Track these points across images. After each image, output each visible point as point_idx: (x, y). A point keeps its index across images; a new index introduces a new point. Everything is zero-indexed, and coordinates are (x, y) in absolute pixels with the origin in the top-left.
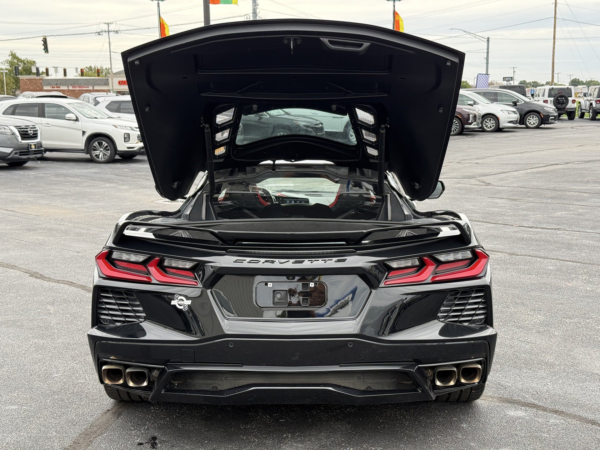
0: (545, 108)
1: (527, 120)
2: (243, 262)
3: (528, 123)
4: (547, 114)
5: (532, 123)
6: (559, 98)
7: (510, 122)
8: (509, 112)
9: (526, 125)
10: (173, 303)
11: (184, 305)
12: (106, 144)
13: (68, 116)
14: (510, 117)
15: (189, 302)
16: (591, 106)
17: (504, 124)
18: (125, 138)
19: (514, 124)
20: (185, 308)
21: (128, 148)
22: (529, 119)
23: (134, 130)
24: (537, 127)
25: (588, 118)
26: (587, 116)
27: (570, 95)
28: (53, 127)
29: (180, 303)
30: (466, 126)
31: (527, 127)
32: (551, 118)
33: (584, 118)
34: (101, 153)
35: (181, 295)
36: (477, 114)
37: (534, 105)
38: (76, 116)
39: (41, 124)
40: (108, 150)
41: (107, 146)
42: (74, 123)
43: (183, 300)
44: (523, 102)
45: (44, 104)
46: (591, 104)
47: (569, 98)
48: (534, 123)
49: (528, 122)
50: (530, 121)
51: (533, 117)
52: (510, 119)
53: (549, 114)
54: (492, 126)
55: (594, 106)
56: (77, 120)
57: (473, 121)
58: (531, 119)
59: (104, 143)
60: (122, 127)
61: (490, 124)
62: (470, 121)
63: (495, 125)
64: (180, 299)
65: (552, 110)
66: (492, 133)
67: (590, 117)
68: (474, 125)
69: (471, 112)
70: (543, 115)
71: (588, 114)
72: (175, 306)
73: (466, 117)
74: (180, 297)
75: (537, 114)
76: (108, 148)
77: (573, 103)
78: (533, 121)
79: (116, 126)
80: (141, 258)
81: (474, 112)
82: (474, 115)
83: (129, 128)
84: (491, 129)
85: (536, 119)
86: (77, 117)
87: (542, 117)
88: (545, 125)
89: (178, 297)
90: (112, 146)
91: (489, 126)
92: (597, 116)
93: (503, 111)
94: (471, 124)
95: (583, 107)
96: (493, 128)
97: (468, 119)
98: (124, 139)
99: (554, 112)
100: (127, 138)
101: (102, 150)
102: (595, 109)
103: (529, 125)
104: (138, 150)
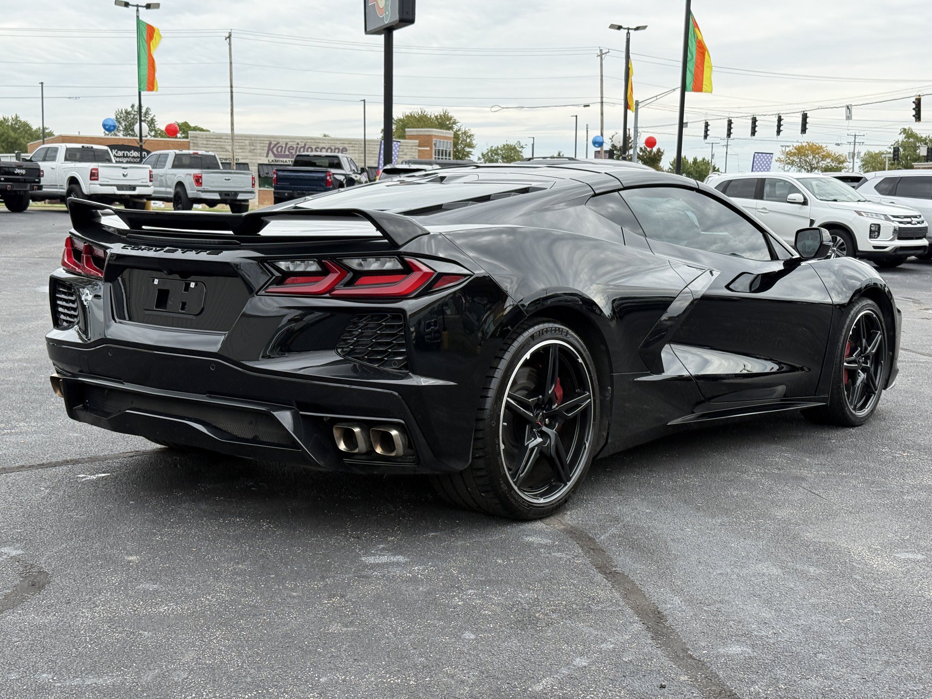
12: (842, 241)
13: (792, 196)
18: (871, 231)
21: (875, 247)
23: (889, 220)
28: (771, 214)
34: (833, 254)
38: (803, 195)
39: (756, 209)
40: (844, 249)
41: (842, 244)
42: (800, 208)
45: (765, 179)
56: (805, 203)
59: (839, 238)
60: (868, 214)
76: (844, 247)
79: (859, 213)
83: (883, 217)
86: (805, 199)
90: (850, 244)
98: (870, 233)
100: (874, 232)
101: (835, 249)
104: (892, 252)
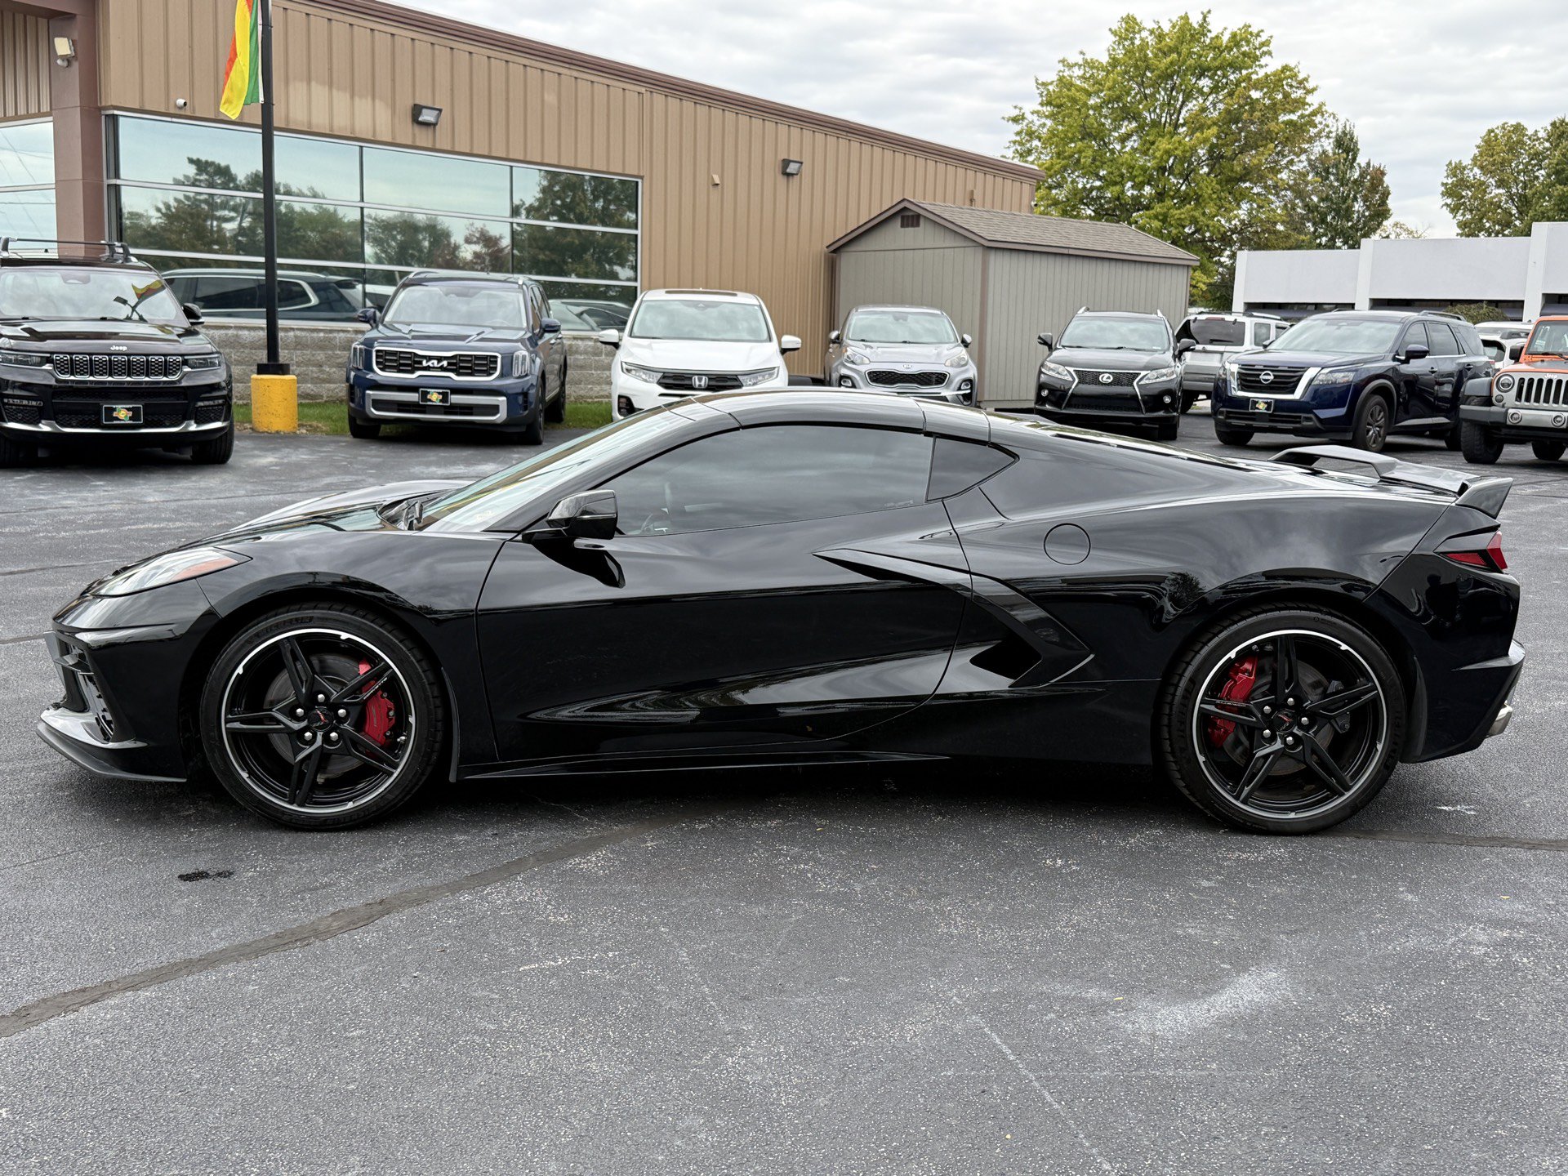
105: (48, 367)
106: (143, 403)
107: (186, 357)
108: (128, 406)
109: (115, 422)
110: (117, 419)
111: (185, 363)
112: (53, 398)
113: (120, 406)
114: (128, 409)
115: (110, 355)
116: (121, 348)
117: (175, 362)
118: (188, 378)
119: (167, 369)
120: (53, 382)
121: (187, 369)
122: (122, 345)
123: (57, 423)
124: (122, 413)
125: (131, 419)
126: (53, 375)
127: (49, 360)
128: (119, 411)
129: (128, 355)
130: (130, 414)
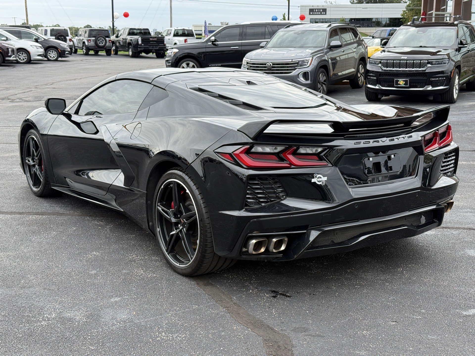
0: (61, 45)
1: (48, 54)
2: (360, 144)
3: (49, 57)
4: (63, 49)
5: (52, 57)
6: (59, 37)
7: (39, 55)
8: (38, 47)
9: (48, 58)
10: (313, 180)
11: (322, 181)
14: (38, 51)
15: (326, 178)
16: (84, 44)
17: (34, 57)
19: (42, 57)
20: (323, 183)
22: (49, 53)
24: (56, 60)
25: (83, 53)
26: (80, 52)
27: (67, 35)
29: (318, 180)
30: (7, 58)
31: (49, 60)
32: (67, 52)
33: (77, 53)
35: (318, 174)
36: (14, 48)
37: (51, 42)
43: (321, 178)
44: (43, 39)
46: (84, 43)
47: (67, 37)
48: (53, 57)
49: (49, 55)
50: (50, 55)
51: (52, 52)
52: (38, 53)
53: (65, 49)
54: (24, 59)
55: (87, 44)
57: (12, 54)
58: (51, 53)
61: (23, 57)
62: (10, 54)
63: (27, 57)
64: (318, 177)
65: (66, 46)
66: (25, 64)
67: (84, 53)
68: (13, 57)
69: (10, 46)
70: (60, 50)
71: (82, 50)
72: (315, 183)
73: (6, 50)
74: (318, 176)
75: (55, 49)
77: (70, 41)
78: (53, 55)
80: (279, 149)
81: (12, 47)
82: (12, 49)
84: (24, 61)
85: (55, 53)
87: (60, 52)
88: (62, 58)
89: (317, 175)
91: (22, 59)
92: (89, 51)
93: (33, 46)
94: (10, 56)
95: (76, 45)
96: (26, 60)
97: (8, 52)
99: (68, 48)
102: (88, 47)
103: (50, 58)
105: (380, 65)
106: (409, 79)
107: (429, 61)
108: (403, 80)
109: (399, 86)
110: (399, 84)
111: (429, 63)
112: (379, 76)
113: (401, 80)
114: (404, 81)
115: (400, 60)
116: (405, 58)
117: (424, 63)
118: (429, 69)
119: (420, 65)
120: (380, 71)
121: (429, 65)
122: (405, 57)
123: (381, 85)
124: (401, 82)
125: (404, 84)
126: (381, 68)
127: (380, 63)
128: (400, 82)
129: (407, 60)
130: (404, 82)
